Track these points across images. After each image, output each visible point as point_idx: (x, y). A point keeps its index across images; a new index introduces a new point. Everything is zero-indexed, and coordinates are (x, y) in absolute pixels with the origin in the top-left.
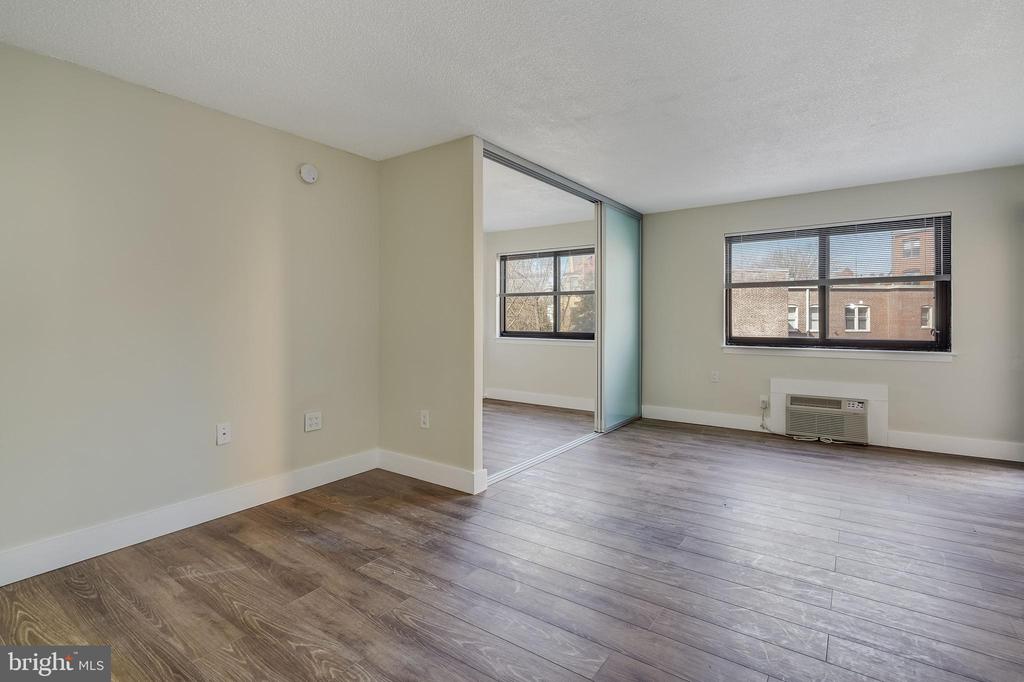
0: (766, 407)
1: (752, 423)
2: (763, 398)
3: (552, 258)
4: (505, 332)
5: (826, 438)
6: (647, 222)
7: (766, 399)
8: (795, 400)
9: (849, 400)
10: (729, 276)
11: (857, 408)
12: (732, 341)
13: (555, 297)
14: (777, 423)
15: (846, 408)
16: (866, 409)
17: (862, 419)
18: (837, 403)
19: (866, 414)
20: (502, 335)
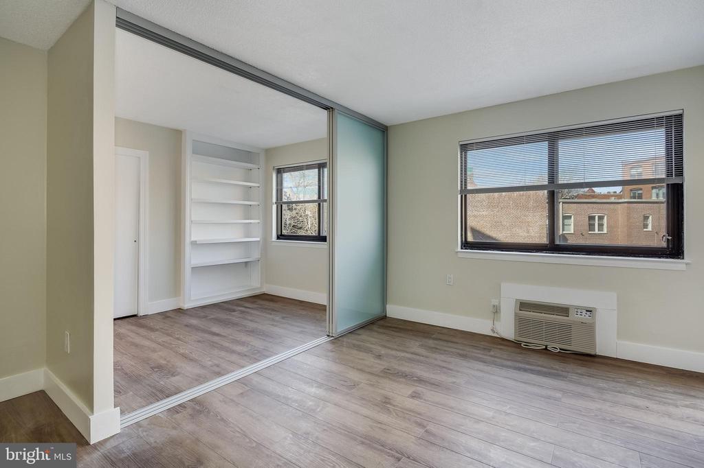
0: (496, 311)
1: (481, 326)
2: (495, 302)
3: (317, 170)
4: (281, 235)
5: (554, 346)
6: (391, 134)
7: (496, 304)
8: (524, 305)
9: (577, 308)
10: (464, 182)
11: (585, 317)
12: (466, 245)
13: (319, 204)
14: (506, 329)
15: (574, 317)
16: (593, 317)
17: (589, 329)
18: (564, 310)
19: (594, 323)
20: (278, 238)
